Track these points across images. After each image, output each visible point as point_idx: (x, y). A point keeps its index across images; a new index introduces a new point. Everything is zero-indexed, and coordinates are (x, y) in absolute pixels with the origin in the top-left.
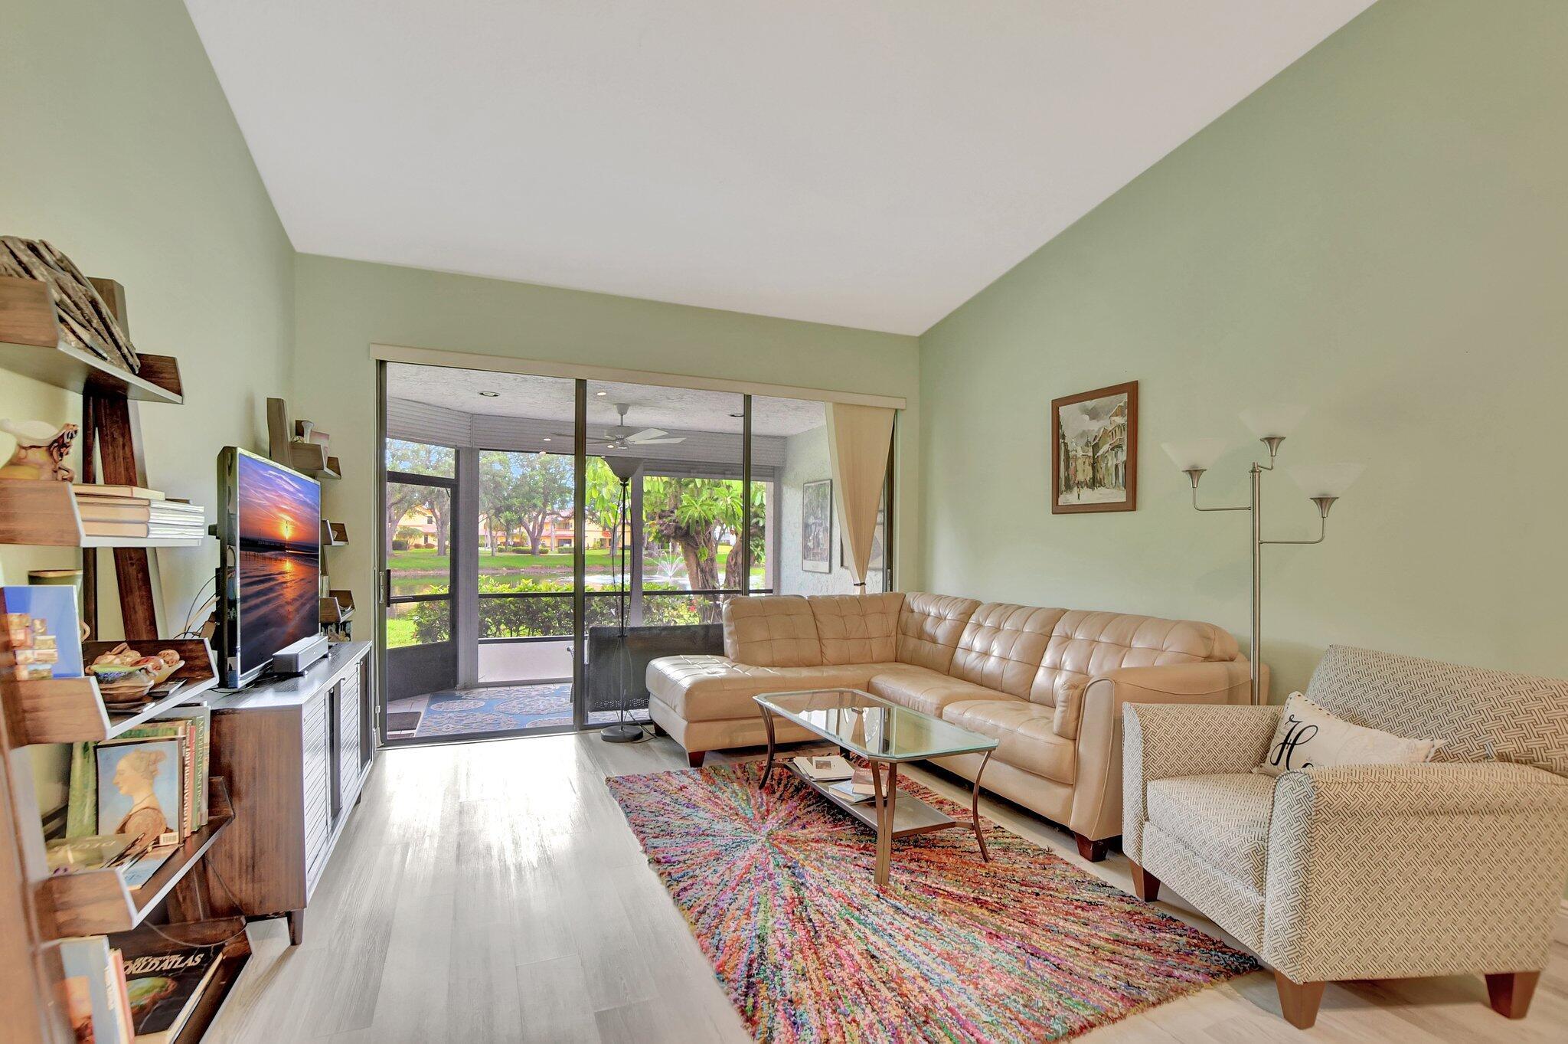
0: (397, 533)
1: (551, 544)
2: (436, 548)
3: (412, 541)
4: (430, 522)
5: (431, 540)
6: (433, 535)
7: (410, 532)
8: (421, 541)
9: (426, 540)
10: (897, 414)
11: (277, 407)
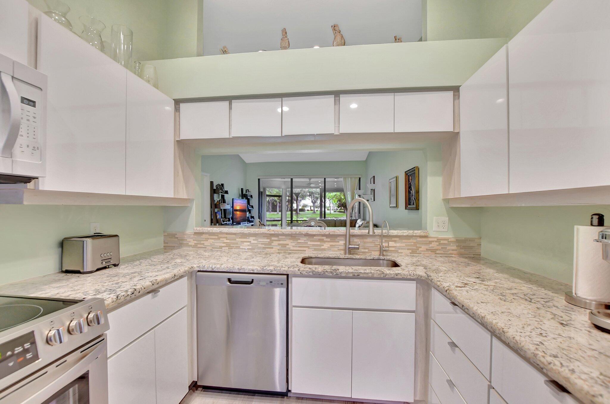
3: (306, 209)
7: (305, 206)
8: (309, 209)
9: (311, 208)
10: (360, 178)
11: (242, 189)
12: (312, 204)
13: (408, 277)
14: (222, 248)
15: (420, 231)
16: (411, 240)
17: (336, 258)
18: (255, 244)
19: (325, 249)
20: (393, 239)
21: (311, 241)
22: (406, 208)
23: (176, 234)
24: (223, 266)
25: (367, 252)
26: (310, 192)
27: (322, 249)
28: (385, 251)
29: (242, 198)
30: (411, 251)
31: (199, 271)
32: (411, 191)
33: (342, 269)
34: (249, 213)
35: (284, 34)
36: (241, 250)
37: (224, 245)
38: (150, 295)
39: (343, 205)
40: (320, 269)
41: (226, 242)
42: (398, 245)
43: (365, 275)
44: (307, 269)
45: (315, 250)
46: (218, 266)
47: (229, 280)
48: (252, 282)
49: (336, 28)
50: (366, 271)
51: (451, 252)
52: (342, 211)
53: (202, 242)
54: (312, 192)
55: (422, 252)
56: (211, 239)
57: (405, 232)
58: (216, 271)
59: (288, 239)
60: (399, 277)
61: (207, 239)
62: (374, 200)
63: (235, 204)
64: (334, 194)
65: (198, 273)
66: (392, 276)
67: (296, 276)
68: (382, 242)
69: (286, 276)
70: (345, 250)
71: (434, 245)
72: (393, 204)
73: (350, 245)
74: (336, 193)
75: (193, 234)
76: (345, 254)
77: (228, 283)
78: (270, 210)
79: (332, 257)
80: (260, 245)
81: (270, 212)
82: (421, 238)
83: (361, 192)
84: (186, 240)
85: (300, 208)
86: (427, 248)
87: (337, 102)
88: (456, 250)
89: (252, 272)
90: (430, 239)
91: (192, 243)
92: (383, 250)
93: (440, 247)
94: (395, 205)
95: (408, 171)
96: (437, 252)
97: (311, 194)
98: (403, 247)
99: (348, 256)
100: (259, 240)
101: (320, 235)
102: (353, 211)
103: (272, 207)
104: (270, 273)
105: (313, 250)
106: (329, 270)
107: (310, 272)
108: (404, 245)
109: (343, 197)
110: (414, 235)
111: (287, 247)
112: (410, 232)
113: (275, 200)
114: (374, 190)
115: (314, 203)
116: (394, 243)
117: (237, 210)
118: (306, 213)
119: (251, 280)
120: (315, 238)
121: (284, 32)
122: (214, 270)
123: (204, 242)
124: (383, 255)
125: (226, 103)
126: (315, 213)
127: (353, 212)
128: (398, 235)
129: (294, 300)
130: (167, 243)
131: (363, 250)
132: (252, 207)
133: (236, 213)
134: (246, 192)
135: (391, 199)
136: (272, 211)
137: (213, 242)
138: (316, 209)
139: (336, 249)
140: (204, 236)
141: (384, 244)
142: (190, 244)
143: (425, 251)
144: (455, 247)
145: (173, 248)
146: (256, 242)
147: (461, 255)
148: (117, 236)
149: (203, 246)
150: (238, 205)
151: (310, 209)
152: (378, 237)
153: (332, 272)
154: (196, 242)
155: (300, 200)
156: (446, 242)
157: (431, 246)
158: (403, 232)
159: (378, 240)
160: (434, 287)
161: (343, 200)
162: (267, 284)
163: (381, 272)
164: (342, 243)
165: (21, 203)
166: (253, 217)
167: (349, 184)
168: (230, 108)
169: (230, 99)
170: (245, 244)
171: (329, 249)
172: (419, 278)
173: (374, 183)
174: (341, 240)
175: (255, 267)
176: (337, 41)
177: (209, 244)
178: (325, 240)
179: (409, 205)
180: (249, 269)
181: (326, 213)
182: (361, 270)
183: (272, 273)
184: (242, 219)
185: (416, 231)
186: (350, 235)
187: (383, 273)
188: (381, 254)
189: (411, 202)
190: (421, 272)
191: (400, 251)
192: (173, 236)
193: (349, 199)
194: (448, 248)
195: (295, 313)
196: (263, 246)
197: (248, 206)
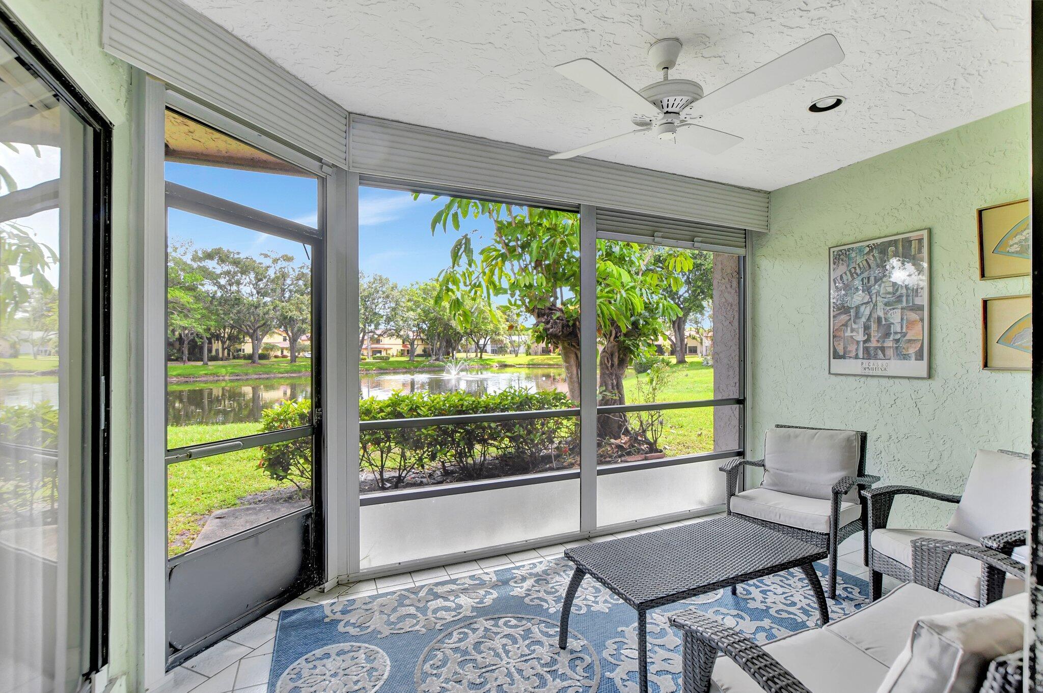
0: (262, 348)
1: (368, 353)
2: (289, 358)
3: (272, 354)
4: (285, 340)
5: (286, 353)
6: (287, 349)
7: (272, 347)
8: (279, 353)
9: (282, 352)
54: (290, 317)
78: (185, 358)
81: (184, 362)
97: (286, 322)
103: (189, 349)
136: (189, 360)
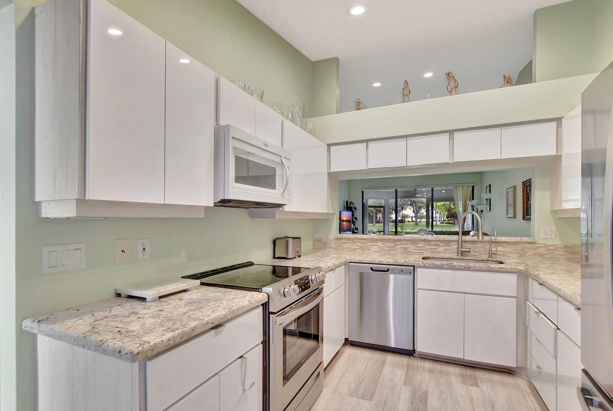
3: (407, 220)
7: (407, 216)
9: (412, 219)
10: (473, 187)
11: (347, 202)
12: (413, 215)
13: (510, 271)
14: (356, 250)
15: (527, 238)
16: (519, 246)
17: (450, 258)
18: (382, 247)
19: (440, 252)
20: (502, 245)
21: (428, 245)
22: (523, 219)
23: (322, 239)
24: (367, 259)
25: (477, 255)
26: (411, 201)
27: (438, 252)
28: (494, 254)
29: (347, 210)
30: (518, 255)
31: (350, 262)
32: (529, 202)
33: (455, 263)
34: (353, 225)
35: (406, 84)
36: (371, 251)
37: (358, 247)
38: (332, 272)
39: (452, 216)
40: (439, 263)
41: (359, 245)
42: (506, 249)
43: (474, 268)
44: (428, 263)
45: (432, 252)
46: (364, 259)
47: (372, 269)
48: (388, 270)
49: (450, 75)
50: (475, 265)
51: (559, 256)
52: (452, 222)
53: (341, 245)
54: (414, 201)
55: (530, 257)
56: (348, 243)
57: (513, 239)
58: (363, 262)
59: (409, 243)
60: (502, 270)
61: (345, 243)
62: (490, 210)
63: (342, 215)
64: (442, 203)
65: (349, 263)
66: (497, 269)
67: (421, 267)
68: (491, 247)
69: (413, 267)
70: (458, 253)
71: (542, 250)
72: (511, 215)
73: (462, 248)
74: (444, 203)
75: (335, 239)
76: (458, 255)
77: (371, 271)
79: (447, 257)
80: (386, 248)
82: (529, 244)
83: (474, 202)
84: (329, 243)
85: (399, 218)
86: (535, 253)
87: (451, 138)
88: (564, 255)
89: (388, 263)
90: (538, 245)
91: (334, 246)
92: (492, 253)
93: (547, 252)
94: (512, 216)
95: (526, 181)
96: (545, 256)
98: (511, 251)
99: (460, 257)
100: (386, 244)
101: (436, 240)
102: (466, 222)
104: (402, 264)
105: (430, 252)
106: (446, 264)
107: (431, 265)
108: (512, 250)
109: (453, 207)
110: (522, 241)
111: (408, 249)
112: (518, 239)
113: (371, 211)
114: (490, 200)
115: (416, 212)
116: (502, 248)
117: (344, 221)
118: (407, 225)
119: (387, 270)
120: (431, 243)
121: (406, 82)
122: (361, 262)
123: (343, 245)
124: (492, 257)
125: (365, 144)
126: (417, 224)
127: (465, 224)
128: (506, 241)
129: (419, 284)
130: (315, 246)
131: (473, 254)
132: (356, 218)
133: (343, 223)
134: (350, 204)
135: (509, 209)
137: (349, 246)
138: (418, 220)
139: (450, 252)
140: (342, 241)
141: (493, 249)
142: (332, 246)
143: (532, 255)
144: (563, 252)
145: (320, 249)
146: (383, 245)
147: (569, 259)
148: (300, 238)
149: (342, 248)
150: (345, 217)
151: (411, 221)
152: (488, 243)
153: (448, 265)
154: (336, 245)
155: (400, 210)
156: (554, 248)
157: (538, 251)
158: (512, 239)
159: (487, 246)
160: (531, 278)
161: (453, 210)
162: (399, 272)
163: (487, 266)
164: (455, 247)
165: (275, 218)
166: (357, 229)
167: (460, 194)
168: (367, 147)
169: (367, 141)
170: (374, 246)
171: (443, 252)
172: (520, 271)
173: (490, 192)
174: (455, 245)
175: (390, 261)
176: (451, 85)
177: (346, 247)
178: (440, 245)
179: (527, 215)
180: (386, 262)
181: (434, 225)
182: (472, 264)
183: (403, 264)
184: (348, 228)
185: (523, 238)
186: (462, 241)
187: (489, 267)
188: (490, 257)
189: (529, 213)
190: (521, 267)
191: (508, 255)
192: (320, 240)
193: (461, 209)
194: (556, 253)
195: (420, 294)
196: (389, 249)
197: (353, 218)
